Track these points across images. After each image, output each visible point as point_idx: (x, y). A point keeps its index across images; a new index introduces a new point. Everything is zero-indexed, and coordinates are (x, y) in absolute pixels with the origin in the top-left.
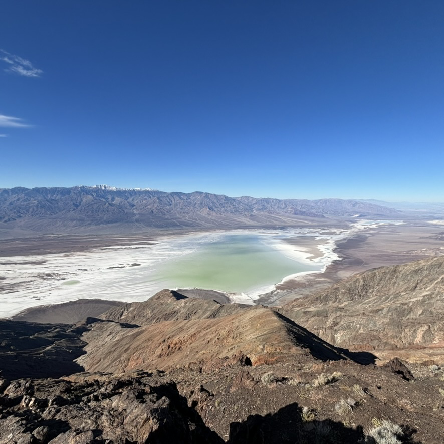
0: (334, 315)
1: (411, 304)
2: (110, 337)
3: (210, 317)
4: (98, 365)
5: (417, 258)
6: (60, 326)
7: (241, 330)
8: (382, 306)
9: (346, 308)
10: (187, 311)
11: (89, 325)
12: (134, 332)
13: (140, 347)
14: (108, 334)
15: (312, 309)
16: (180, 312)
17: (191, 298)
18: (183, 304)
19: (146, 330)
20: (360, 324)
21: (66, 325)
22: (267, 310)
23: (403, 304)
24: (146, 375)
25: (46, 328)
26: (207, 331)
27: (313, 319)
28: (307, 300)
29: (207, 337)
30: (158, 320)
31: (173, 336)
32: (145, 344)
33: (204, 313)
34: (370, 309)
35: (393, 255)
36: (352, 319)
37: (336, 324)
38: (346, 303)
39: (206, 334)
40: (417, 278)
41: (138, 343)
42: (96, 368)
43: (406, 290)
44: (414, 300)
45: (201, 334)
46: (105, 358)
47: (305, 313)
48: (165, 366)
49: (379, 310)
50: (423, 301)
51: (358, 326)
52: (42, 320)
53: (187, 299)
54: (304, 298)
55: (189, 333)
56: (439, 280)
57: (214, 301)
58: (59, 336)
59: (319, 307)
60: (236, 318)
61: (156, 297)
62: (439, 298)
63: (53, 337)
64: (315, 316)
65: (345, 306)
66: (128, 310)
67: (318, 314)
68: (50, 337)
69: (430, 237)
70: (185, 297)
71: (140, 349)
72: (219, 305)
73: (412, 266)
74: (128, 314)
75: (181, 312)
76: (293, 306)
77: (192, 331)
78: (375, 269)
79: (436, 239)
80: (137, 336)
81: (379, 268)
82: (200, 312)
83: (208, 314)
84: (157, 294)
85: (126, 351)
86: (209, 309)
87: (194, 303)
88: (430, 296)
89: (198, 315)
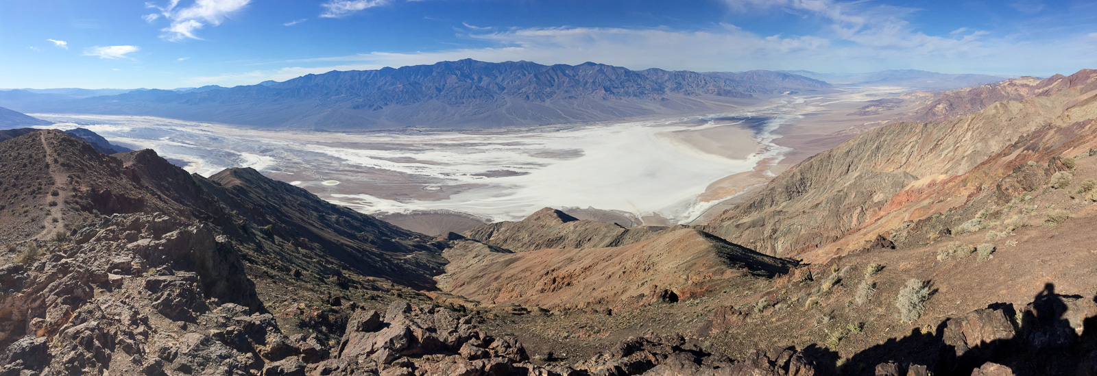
0: (772, 222)
1: (846, 189)
2: (477, 259)
3: (610, 245)
4: (461, 288)
5: (846, 138)
6: (420, 236)
7: (655, 259)
8: (821, 199)
9: (784, 210)
10: (577, 238)
11: (451, 242)
12: (507, 258)
13: (514, 278)
14: (474, 256)
15: (746, 220)
16: (568, 238)
17: (583, 221)
18: (572, 228)
19: (522, 257)
20: (801, 225)
21: (426, 236)
22: (689, 229)
23: (839, 192)
24: (525, 312)
25: (407, 235)
26: (607, 263)
27: (747, 232)
28: (738, 210)
29: (607, 270)
30: (538, 247)
31: (559, 268)
32: (523, 275)
33: (602, 240)
34: (810, 205)
35: (827, 139)
36: (791, 221)
37: (775, 231)
38: (785, 204)
39: (607, 267)
40: (849, 160)
41: (512, 272)
42: (459, 291)
43: (840, 176)
44: (847, 184)
45: (599, 267)
46: (469, 283)
47: (737, 226)
48: (550, 304)
49: (818, 204)
50: (855, 183)
51: (799, 227)
52: (404, 226)
53: (576, 222)
54: (735, 207)
55: (582, 265)
56: (866, 158)
57: (616, 224)
58: (420, 247)
59: (754, 216)
60: (647, 245)
61: (535, 218)
62: (867, 177)
63: (413, 246)
64: (749, 227)
65: (784, 207)
66: (498, 231)
67: (753, 224)
68: (410, 245)
69: (855, 114)
70: (574, 219)
71: (516, 280)
72: (623, 230)
73: (844, 148)
74: (498, 235)
75: (570, 239)
76: (722, 221)
77: (586, 263)
78: (812, 157)
79: (860, 115)
80: (510, 263)
81: (815, 156)
82: (596, 239)
83: (608, 241)
84: (536, 213)
85: (496, 279)
86: (608, 235)
87: (587, 227)
88: (860, 177)
89: (592, 243)
